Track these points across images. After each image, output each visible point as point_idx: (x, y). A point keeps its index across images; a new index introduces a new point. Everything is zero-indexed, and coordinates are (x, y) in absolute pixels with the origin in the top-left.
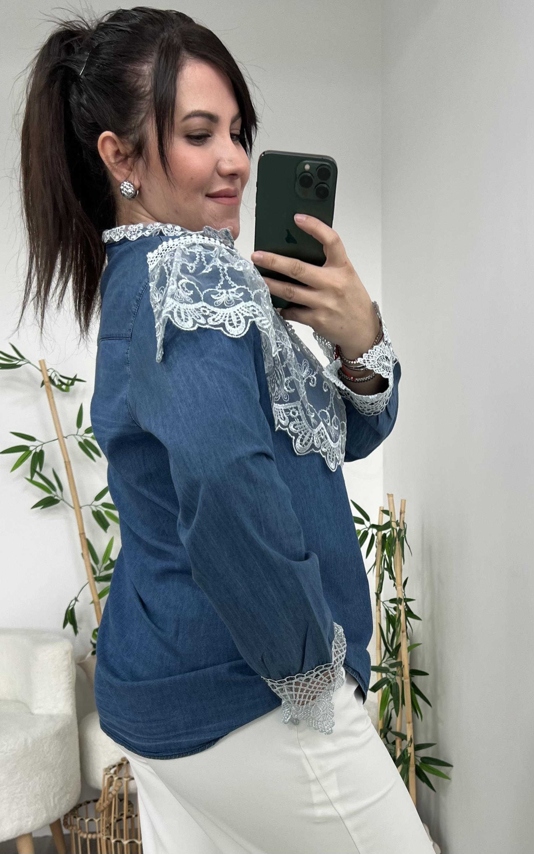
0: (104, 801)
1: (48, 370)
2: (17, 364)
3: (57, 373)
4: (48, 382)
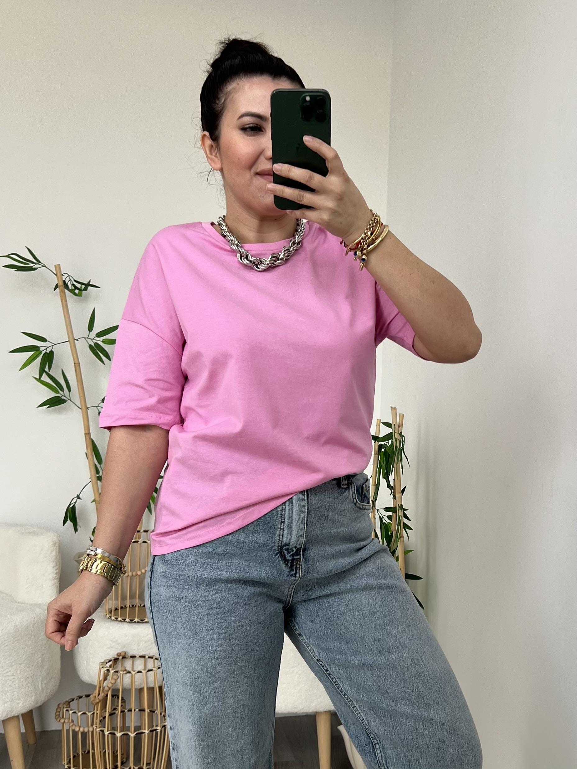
1: (63, 275)
2: (33, 267)
3: (71, 278)
4: (62, 286)
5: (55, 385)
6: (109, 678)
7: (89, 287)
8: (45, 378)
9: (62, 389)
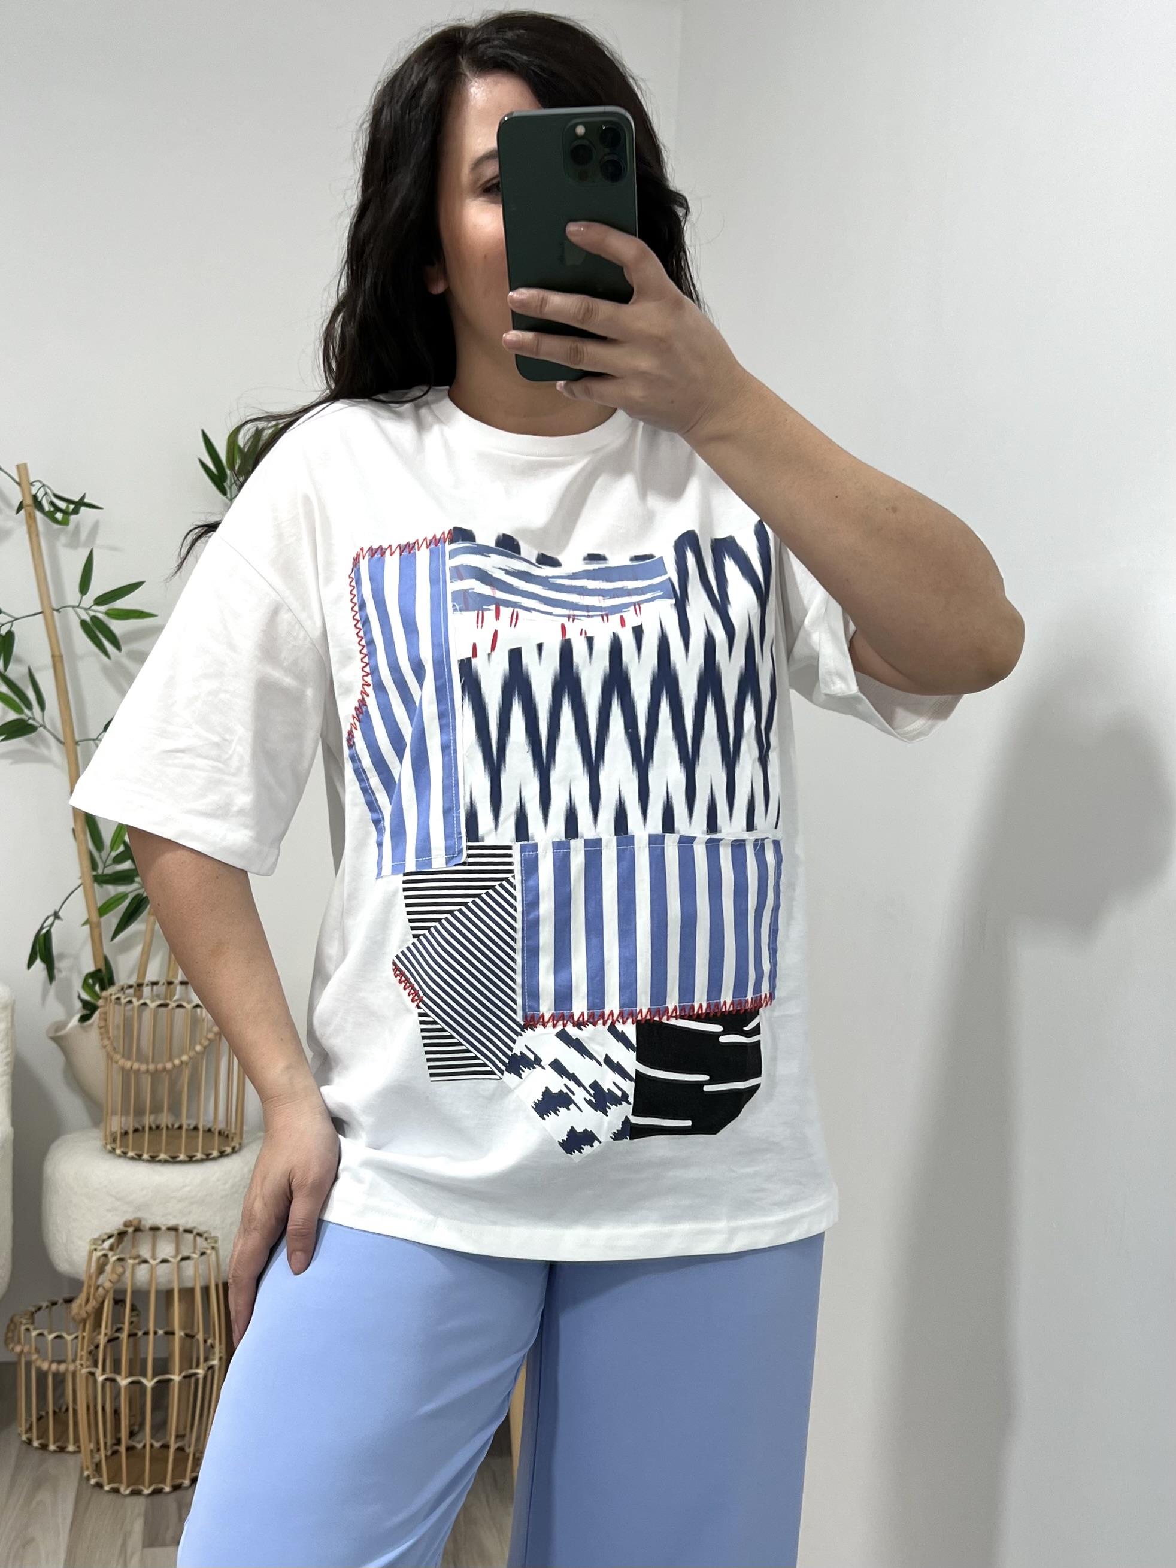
0: (87, 1301)
1: (32, 484)
3: (47, 490)
4: (31, 505)
5: (17, 699)
6: (108, 1268)
7: (83, 509)
9: (29, 706)
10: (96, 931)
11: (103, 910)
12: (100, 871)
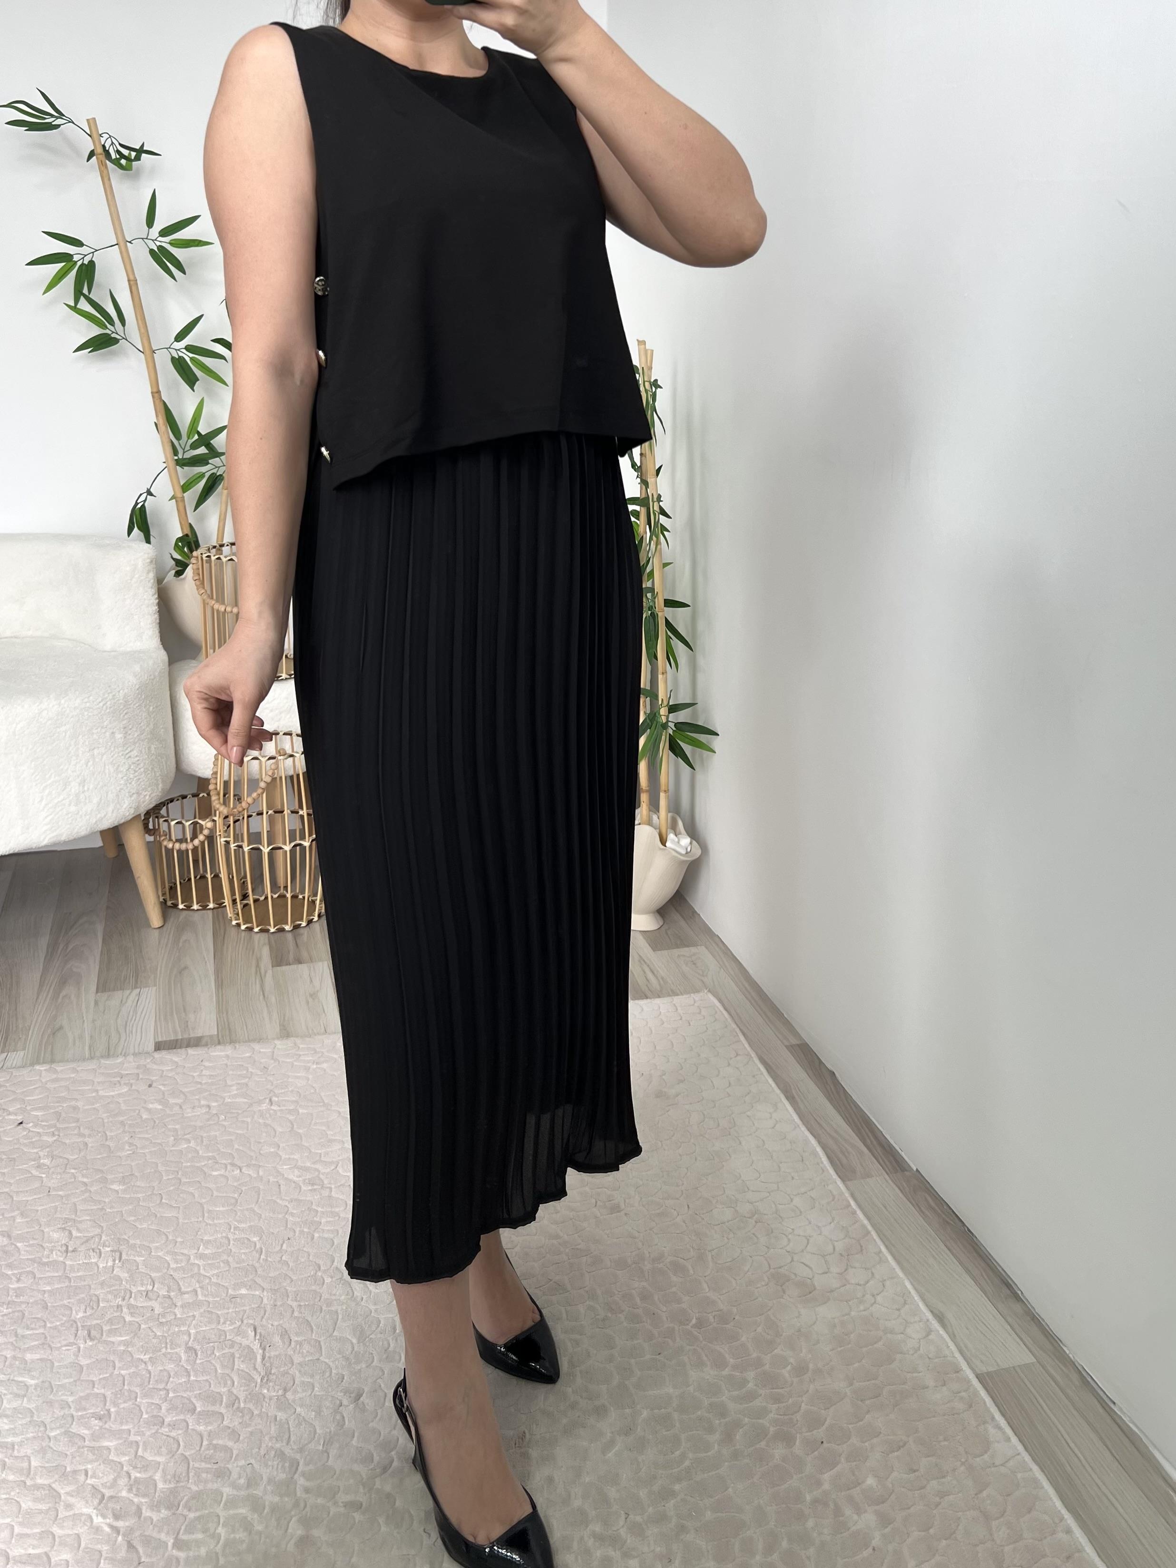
1: (101, 136)
2: (53, 123)
3: (113, 139)
4: (101, 154)
5: (100, 316)
7: (144, 155)
8: (84, 305)
9: (112, 323)
10: (181, 504)
11: (185, 488)
12: (180, 457)
